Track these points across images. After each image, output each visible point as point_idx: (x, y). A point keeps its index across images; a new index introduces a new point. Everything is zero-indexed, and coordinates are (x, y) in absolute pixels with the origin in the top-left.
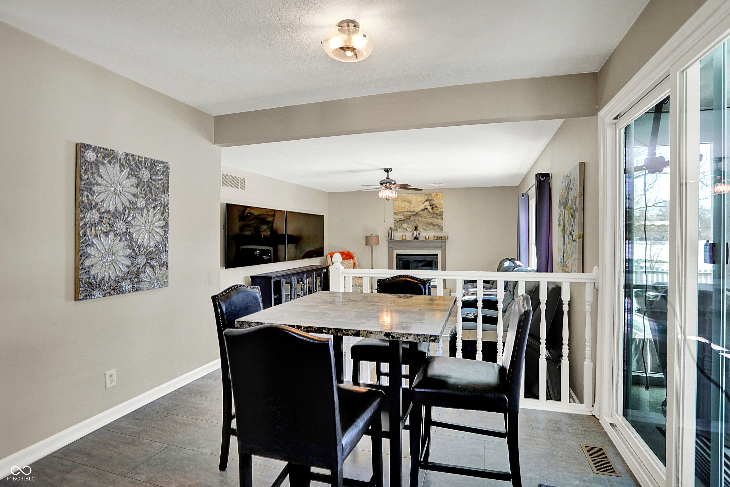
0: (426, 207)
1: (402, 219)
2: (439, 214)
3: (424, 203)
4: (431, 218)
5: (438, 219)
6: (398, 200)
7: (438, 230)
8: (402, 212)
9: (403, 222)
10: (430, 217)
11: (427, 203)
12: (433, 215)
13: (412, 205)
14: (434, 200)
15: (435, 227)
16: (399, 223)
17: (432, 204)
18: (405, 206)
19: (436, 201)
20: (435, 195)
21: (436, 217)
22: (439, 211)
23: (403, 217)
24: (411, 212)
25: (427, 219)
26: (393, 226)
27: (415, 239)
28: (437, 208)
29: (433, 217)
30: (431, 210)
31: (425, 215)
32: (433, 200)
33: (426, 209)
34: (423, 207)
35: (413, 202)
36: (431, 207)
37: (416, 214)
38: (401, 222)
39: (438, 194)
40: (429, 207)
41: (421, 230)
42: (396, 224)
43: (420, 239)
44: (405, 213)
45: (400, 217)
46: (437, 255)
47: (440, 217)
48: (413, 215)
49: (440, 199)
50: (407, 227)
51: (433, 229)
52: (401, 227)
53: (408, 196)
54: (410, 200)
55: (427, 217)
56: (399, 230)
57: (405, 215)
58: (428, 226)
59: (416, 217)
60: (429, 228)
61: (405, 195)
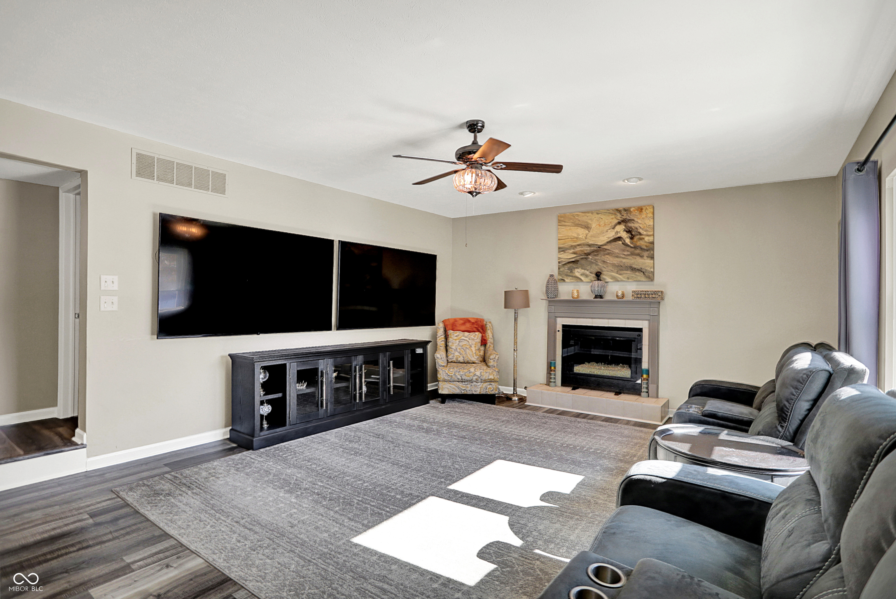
0: (619, 235)
1: (573, 260)
2: (644, 247)
3: (614, 228)
4: (628, 255)
5: (642, 257)
6: (566, 224)
7: (643, 279)
8: (572, 246)
9: (574, 266)
10: (625, 253)
11: (621, 228)
12: (633, 249)
13: (591, 233)
14: (637, 220)
15: (637, 273)
16: (566, 267)
17: (631, 227)
18: (578, 234)
19: (639, 221)
20: (637, 210)
21: (638, 255)
22: (646, 242)
23: (575, 255)
24: (590, 245)
25: (620, 257)
26: (556, 273)
27: (596, 297)
28: (642, 237)
29: (632, 254)
30: (628, 241)
31: (617, 251)
32: (633, 220)
33: (619, 238)
34: (612, 235)
35: (594, 226)
36: (629, 235)
37: (599, 249)
38: (571, 265)
39: (644, 208)
40: (625, 235)
41: (608, 279)
42: (561, 270)
43: (607, 297)
44: (578, 249)
45: (568, 256)
46: (640, 330)
47: (648, 252)
48: (593, 251)
49: (646, 217)
50: (581, 275)
51: (632, 277)
52: (571, 274)
53: (583, 216)
54: (587, 222)
55: (621, 255)
56: (566, 280)
57: (578, 252)
58: (622, 272)
59: (600, 255)
60: (625, 275)
61: (577, 215)
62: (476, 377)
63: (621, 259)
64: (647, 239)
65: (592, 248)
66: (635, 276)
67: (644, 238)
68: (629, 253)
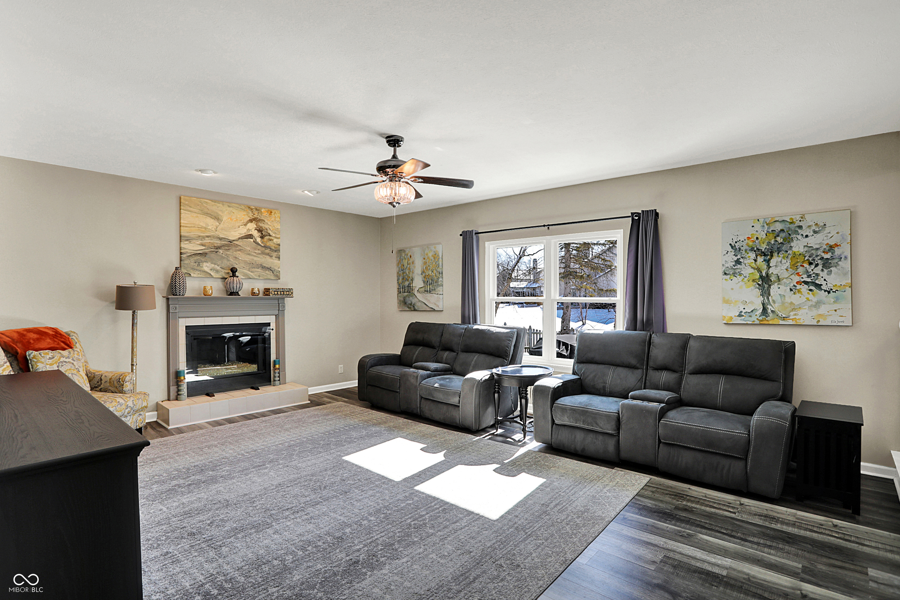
0: (250, 233)
1: (200, 252)
2: (273, 248)
3: (245, 225)
4: (259, 254)
5: (271, 256)
6: (191, 209)
7: (271, 277)
8: (199, 236)
9: (202, 259)
10: (256, 251)
11: (252, 226)
12: (264, 249)
13: (221, 226)
14: (266, 221)
15: (267, 272)
16: (193, 259)
17: (261, 227)
18: (208, 225)
19: (269, 223)
20: (267, 212)
21: (268, 254)
22: (275, 244)
23: (204, 248)
24: (221, 239)
25: (251, 255)
26: (176, 264)
27: (230, 294)
28: (271, 238)
29: (263, 253)
31: (249, 249)
32: (264, 221)
33: (250, 236)
34: (243, 231)
35: (225, 219)
36: (260, 234)
37: (230, 244)
38: (198, 257)
39: (273, 211)
40: (256, 234)
42: (185, 262)
43: (242, 294)
44: (207, 241)
45: (190, 247)
46: (268, 325)
47: (276, 253)
48: (224, 246)
49: (275, 220)
50: (211, 270)
51: (263, 275)
52: (199, 268)
53: (213, 206)
54: (217, 213)
55: (253, 253)
56: (192, 275)
57: (207, 244)
58: (253, 270)
59: (231, 251)
60: (256, 273)
61: (207, 202)
62: (129, 409)
63: (253, 257)
64: (275, 240)
65: (223, 242)
66: (265, 274)
67: (273, 240)
68: (260, 252)
